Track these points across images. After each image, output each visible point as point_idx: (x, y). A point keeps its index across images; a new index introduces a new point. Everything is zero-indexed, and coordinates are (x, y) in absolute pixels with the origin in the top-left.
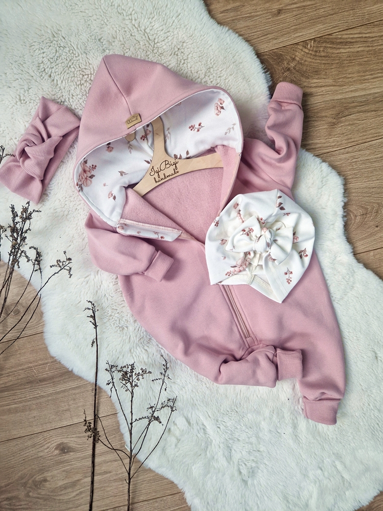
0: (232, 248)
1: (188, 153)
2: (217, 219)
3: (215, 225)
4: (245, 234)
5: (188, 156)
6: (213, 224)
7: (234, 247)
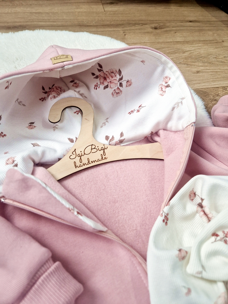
0: (200, 269)
1: (122, 135)
2: (166, 209)
3: (164, 221)
4: (221, 240)
5: (122, 138)
6: (160, 219)
7: (203, 267)
